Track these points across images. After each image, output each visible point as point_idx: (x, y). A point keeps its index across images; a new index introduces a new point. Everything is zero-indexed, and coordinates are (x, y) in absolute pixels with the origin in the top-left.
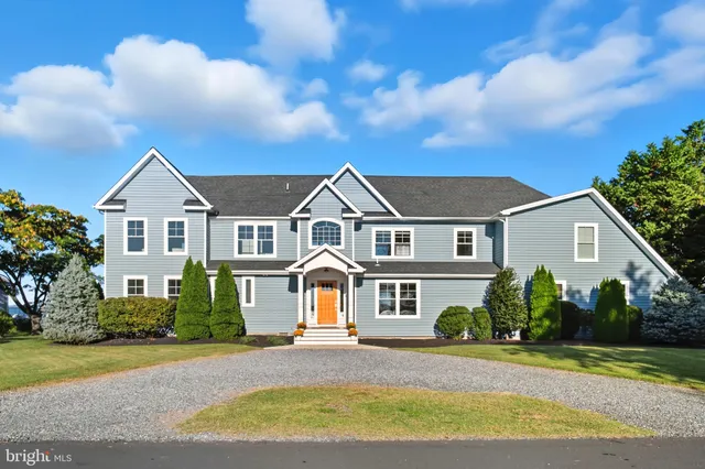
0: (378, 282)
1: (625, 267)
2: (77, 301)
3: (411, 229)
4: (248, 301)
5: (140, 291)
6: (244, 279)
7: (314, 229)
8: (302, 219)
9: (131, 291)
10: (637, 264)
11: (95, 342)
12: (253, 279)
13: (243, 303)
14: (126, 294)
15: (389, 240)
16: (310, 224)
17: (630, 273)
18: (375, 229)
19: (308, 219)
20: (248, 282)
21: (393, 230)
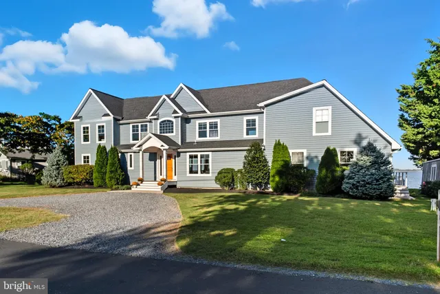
0: (188, 154)
1: (353, 137)
2: (54, 167)
3: (218, 120)
4: (131, 166)
5: (88, 162)
6: (129, 154)
7: (160, 124)
8: (155, 119)
9: (85, 162)
10: (364, 135)
11: (61, 187)
12: (133, 154)
13: (129, 168)
14: (83, 163)
15: (206, 128)
16: (159, 121)
17: (357, 142)
18: (198, 122)
19: (157, 119)
20: (131, 155)
21: (208, 121)
